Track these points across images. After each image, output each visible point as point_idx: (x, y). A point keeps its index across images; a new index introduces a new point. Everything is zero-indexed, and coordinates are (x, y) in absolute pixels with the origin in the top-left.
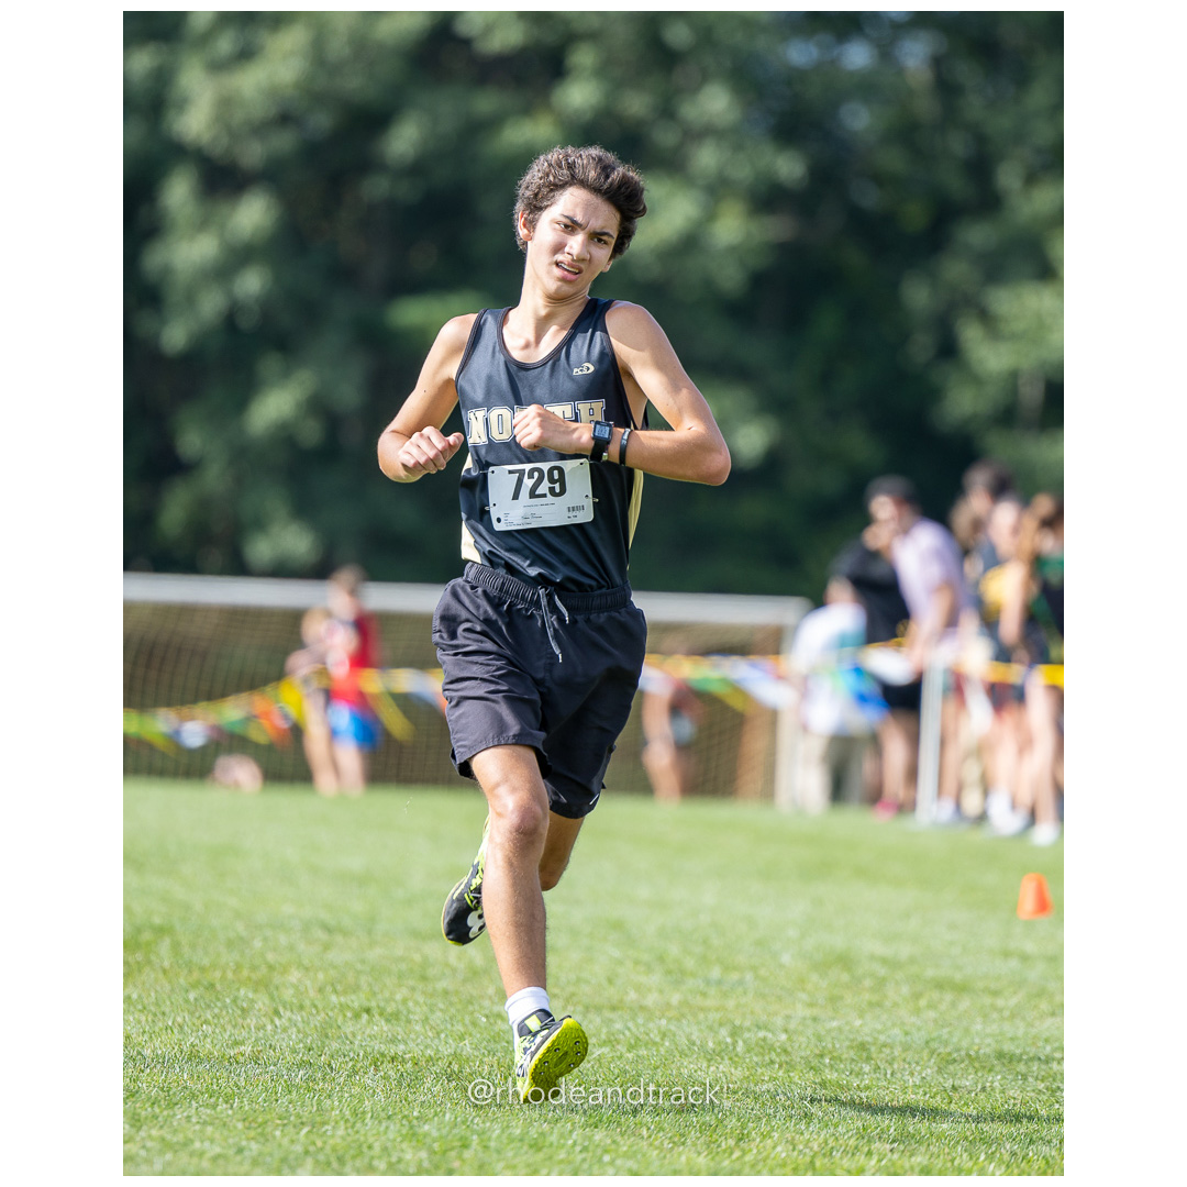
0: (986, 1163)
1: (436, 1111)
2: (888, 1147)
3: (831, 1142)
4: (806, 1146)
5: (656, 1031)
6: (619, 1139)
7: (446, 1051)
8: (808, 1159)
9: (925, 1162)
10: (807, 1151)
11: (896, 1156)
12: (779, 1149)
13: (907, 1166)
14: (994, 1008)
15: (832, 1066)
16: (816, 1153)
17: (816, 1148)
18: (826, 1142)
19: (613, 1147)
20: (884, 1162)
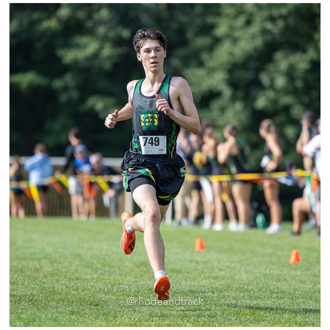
0: (187, 323)
1: (26, 311)
2: (158, 319)
3: (141, 318)
4: (134, 319)
5: (90, 286)
6: (79, 318)
7: (29, 293)
8: (134, 323)
9: (169, 323)
10: (134, 320)
11: (160, 321)
12: (126, 320)
13: (163, 324)
14: (188, 277)
15: (141, 295)
16: (137, 321)
17: (137, 319)
18: (140, 318)
19: (78, 320)
20: (157, 323)
